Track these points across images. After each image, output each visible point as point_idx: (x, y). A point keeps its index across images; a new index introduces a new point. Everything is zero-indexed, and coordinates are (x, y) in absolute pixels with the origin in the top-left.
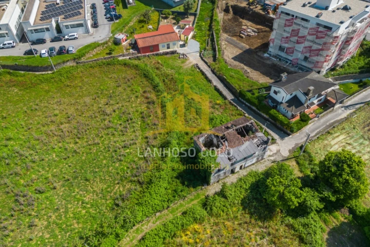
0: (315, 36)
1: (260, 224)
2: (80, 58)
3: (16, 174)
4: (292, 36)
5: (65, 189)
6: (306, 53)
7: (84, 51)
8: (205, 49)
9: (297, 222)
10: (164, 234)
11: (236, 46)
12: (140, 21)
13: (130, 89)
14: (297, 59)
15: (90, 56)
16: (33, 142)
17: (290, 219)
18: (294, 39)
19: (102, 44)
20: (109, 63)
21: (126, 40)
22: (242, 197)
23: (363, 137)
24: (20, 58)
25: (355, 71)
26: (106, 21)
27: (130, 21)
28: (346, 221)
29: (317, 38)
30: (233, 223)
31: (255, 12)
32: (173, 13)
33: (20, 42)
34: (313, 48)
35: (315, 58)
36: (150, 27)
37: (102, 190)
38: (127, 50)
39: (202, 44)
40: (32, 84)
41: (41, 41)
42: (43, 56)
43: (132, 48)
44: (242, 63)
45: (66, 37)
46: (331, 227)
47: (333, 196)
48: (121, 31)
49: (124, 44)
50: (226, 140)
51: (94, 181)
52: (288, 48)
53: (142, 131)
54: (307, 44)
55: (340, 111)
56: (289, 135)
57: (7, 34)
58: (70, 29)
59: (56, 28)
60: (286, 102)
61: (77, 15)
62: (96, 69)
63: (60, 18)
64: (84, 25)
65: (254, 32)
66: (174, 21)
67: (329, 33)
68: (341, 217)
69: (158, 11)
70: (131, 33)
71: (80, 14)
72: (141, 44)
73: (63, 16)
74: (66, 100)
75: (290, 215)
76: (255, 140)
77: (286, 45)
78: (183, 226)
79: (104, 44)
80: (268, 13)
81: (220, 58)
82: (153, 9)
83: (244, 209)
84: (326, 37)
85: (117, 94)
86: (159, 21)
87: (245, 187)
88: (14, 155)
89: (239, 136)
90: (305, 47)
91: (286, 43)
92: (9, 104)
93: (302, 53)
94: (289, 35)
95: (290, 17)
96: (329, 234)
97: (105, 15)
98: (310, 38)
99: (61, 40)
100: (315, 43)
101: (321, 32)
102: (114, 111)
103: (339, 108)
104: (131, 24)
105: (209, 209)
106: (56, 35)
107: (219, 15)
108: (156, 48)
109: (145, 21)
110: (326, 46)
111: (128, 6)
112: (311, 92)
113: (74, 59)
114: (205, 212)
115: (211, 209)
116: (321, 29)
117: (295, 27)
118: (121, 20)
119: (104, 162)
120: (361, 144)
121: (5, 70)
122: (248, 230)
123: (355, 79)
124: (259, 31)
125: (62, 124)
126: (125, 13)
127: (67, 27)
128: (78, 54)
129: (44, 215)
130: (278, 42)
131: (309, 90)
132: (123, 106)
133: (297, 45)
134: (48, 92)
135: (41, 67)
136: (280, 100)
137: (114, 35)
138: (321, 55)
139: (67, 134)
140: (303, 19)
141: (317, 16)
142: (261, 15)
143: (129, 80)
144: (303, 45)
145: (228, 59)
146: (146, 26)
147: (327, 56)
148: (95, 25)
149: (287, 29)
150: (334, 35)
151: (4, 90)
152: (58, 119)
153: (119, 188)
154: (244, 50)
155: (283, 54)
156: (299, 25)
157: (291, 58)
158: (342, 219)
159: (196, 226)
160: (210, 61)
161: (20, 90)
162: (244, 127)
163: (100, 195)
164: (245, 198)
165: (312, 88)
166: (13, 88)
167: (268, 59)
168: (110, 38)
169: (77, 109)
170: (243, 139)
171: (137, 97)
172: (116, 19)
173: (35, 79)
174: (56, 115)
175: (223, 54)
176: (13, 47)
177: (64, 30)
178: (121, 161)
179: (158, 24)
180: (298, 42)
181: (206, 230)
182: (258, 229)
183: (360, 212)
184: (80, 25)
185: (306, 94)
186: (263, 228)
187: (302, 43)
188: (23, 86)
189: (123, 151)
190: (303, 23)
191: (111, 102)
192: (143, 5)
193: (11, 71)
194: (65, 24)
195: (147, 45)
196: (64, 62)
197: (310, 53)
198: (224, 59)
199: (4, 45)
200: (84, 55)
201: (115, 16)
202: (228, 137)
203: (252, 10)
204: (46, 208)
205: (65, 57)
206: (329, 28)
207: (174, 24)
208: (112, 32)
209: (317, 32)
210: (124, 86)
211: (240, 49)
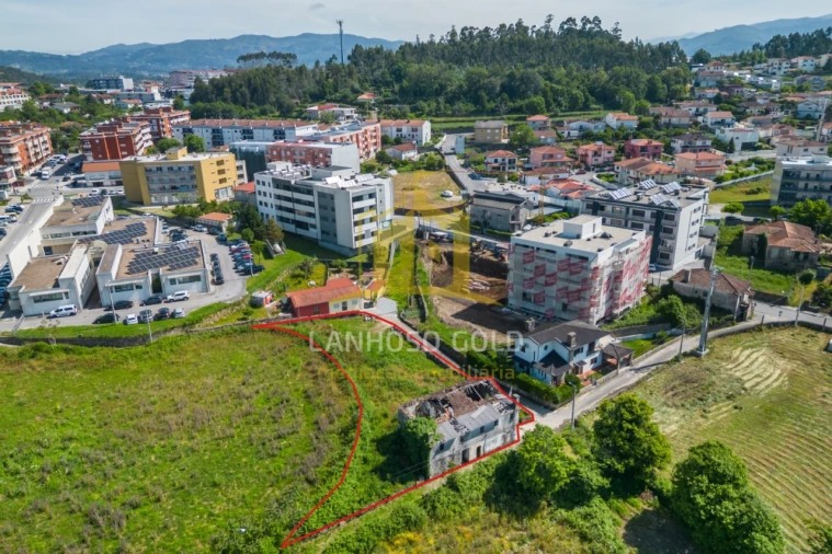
0: (568, 272)
1: (516, 524)
2: (192, 324)
3: (85, 485)
4: (537, 275)
5: (177, 501)
6: (562, 297)
7: (201, 315)
8: (406, 308)
9: (574, 514)
10: (356, 544)
11: (456, 301)
12: (294, 276)
13: (283, 362)
14: (553, 310)
15: (211, 323)
16: (113, 440)
17: (563, 511)
18: (542, 279)
19: (230, 305)
20: (246, 329)
21: (271, 301)
22: (484, 489)
23: (665, 404)
24: (87, 328)
25: (640, 321)
26: (236, 276)
27: (278, 274)
28: (651, 509)
29: (572, 273)
30: (473, 528)
31: (482, 259)
32: (350, 264)
33: (85, 307)
34: (570, 290)
35: (577, 304)
36: (312, 282)
37: (244, 497)
38: (273, 313)
39: (400, 303)
40: (108, 362)
41: (126, 305)
42: (130, 322)
43: (283, 311)
44: (469, 320)
45: (170, 297)
46: (629, 518)
47: (620, 463)
48: (263, 288)
49: (267, 306)
50: (450, 406)
51: (228, 486)
52: (535, 295)
53: (307, 415)
54: (560, 284)
55: (628, 375)
56: (553, 410)
57: (66, 293)
58: (178, 286)
59: (153, 285)
60: (541, 361)
61: (191, 265)
62: (221, 340)
63: (162, 270)
64: (202, 278)
65: (485, 285)
66: (352, 276)
67: (585, 264)
68: (642, 504)
69: (324, 262)
70: (280, 292)
71: (196, 263)
72: (298, 303)
73: (168, 267)
74: (171, 383)
75: (562, 507)
76: (496, 404)
77: (532, 291)
78: (387, 532)
79: (235, 304)
80: (503, 259)
81: (432, 316)
82: (316, 259)
83: (488, 505)
84: (584, 272)
85: (260, 369)
86: (326, 275)
87: (486, 472)
88: (79, 460)
89: (470, 399)
90: (558, 290)
91: (531, 287)
92: (65, 393)
93: (557, 298)
94: (532, 275)
95: (530, 250)
96: (627, 527)
97: (235, 268)
98: (562, 275)
99: (159, 302)
100: (571, 281)
101: (574, 264)
102: (257, 392)
103: (626, 371)
104: (280, 279)
105: (429, 507)
106: (151, 294)
107: (426, 265)
108: (324, 307)
109: (303, 277)
110: (586, 284)
111: (275, 256)
112: (573, 339)
113: (184, 326)
114: (424, 512)
115: (434, 508)
116: (573, 261)
117: (538, 262)
118: (263, 273)
119: (244, 460)
120: (664, 413)
121: (60, 345)
122: (498, 535)
123: (644, 333)
124: (492, 285)
125: (164, 414)
126: (268, 264)
127: (173, 282)
128: (191, 317)
129: (142, 537)
130: (519, 289)
131: (570, 337)
132: (271, 385)
133: (547, 289)
134: (136, 373)
135: (126, 338)
136: (530, 360)
137: (251, 293)
138: (585, 299)
139: (175, 427)
140: (548, 251)
141: (565, 245)
142: (492, 261)
143: (280, 351)
144: (554, 288)
145: (444, 318)
146: (304, 282)
147: (591, 297)
148: (219, 281)
149: (529, 266)
150: (593, 265)
151: (57, 374)
152: (156, 409)
153: (273, 491)
154: (470, 305)
155: (530, 306)
156: (543, 259)
157: (542, 310)
158: (646, 507)
159: (410, 535)
160: (417, 322)
161: (87, 373)
162: (475, 387)
163: (241, 504)
164: (488, 491)
165: (572, 334)
166: (73, 371)
167: (508, 314)
168: (245, 297)
169: (191, 393)
170: (475, 403)
171: (296, 371)
172: (254, 272)
173: (115, 355)
174: (153, 403)
175: (437, 311)
176: (72, 314)
177: (167, 287)
178: (273, 456)
179: (326, 279)
180: (547, 284)
181: (427, 539)
182: (514, 532)
183: (668, 491)
184: (196, 279)
185: (567, 344)
186: (520, 530)
187: (552, 284)
188: (92, 367)
189: (275, 443)
190: (549, 256)
191: (251, 380)
192: (298, 254)
193: (70, 347)
194: (169, 277)
195: (309, 303)
196: (166, 331)
197: (568, 297)
198: (438, 318)
199: (57, 311)
200: (199, 320)
201: (254, 267)
202: (452, 400)
203: (477, 256)
204: (143, 528)
205: (168, 323)
206: (584, 259)
207: (353, 279)
208: (248, 289)
209: (570, 265)
210: (270, 359)
211: (463, 304)
